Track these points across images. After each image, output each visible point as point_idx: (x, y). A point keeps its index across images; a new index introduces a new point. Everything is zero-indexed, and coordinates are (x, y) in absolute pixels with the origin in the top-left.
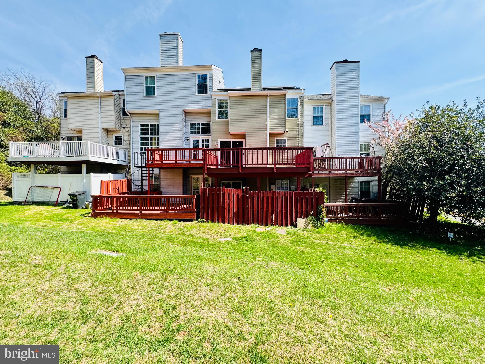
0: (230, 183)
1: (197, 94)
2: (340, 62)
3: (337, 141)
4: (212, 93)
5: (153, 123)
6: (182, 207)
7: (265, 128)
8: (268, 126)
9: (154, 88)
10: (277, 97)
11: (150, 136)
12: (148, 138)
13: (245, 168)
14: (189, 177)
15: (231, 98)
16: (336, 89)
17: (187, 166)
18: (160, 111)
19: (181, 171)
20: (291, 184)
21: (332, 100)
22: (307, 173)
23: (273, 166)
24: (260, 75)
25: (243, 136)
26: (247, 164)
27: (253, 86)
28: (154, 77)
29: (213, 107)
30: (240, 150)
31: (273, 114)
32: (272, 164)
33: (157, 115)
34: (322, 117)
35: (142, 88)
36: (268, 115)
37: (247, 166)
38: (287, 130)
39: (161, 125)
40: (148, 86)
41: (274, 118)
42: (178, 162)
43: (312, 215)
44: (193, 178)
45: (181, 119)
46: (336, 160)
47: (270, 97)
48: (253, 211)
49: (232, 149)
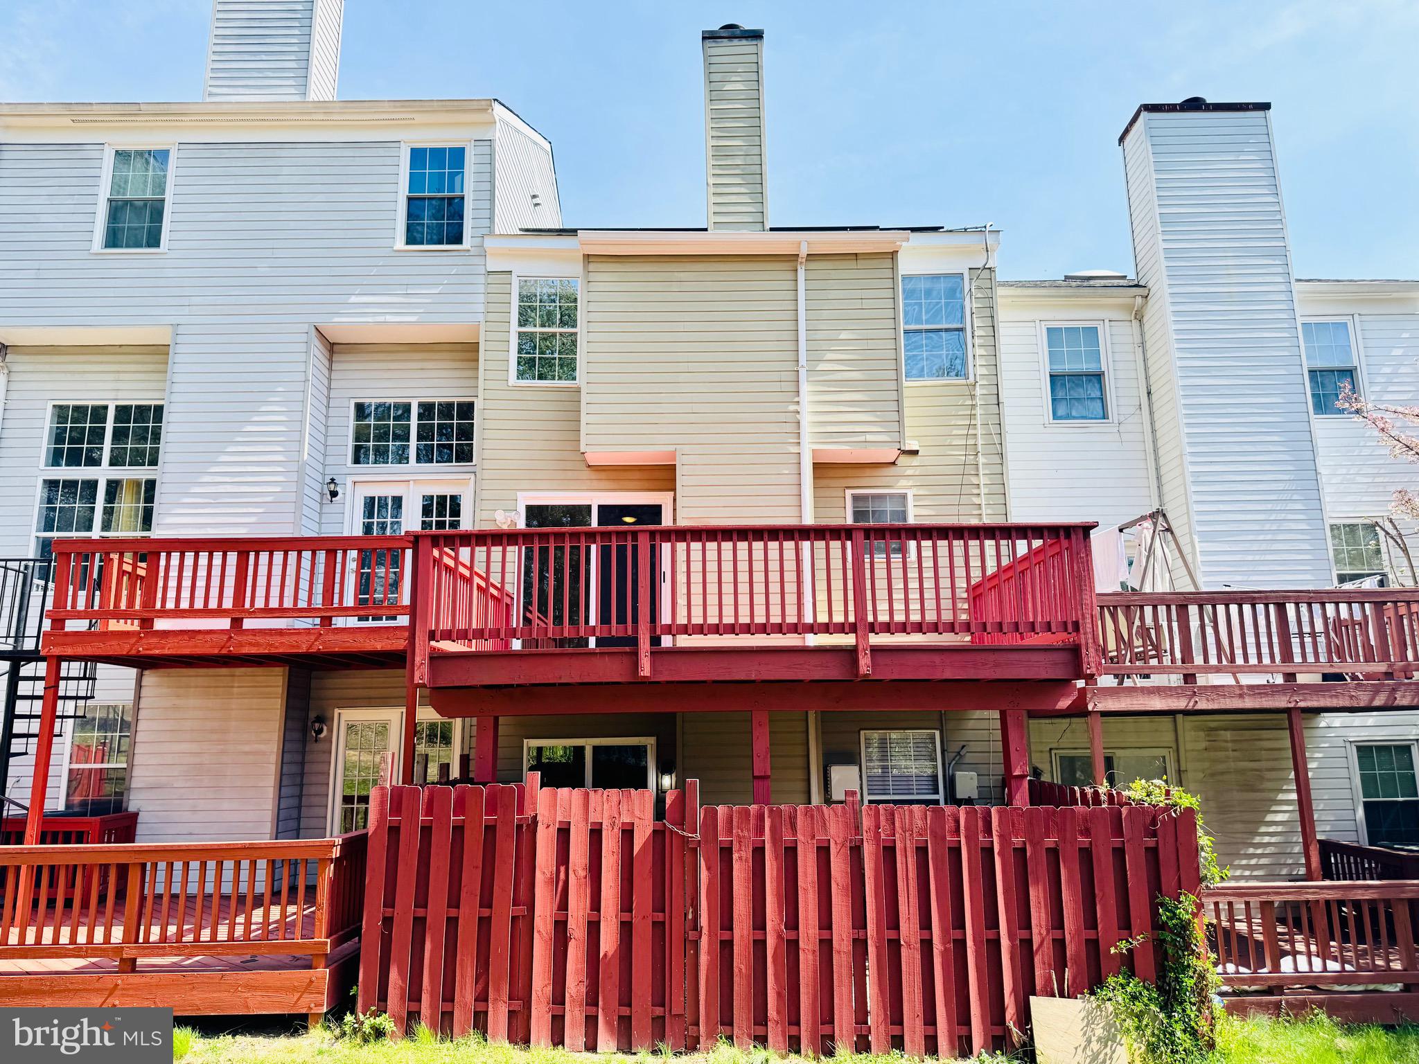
0: (579, 751)
1: (400, 243)
2: (1172, 108)
3: (1196, 507)
4: (489, 243)
5: (134, 399)
6: (248, 923)
7: (790, 428)
8: (806, 419)
9: (156, 211)
10: (852, 264)
11: (103, 473)
12: (92, 485)
13: (676, 652)
14: (323, 719)
15: (592, 267)
16: (1160, 237)
17: (303, 649)
18: (181, 330)
19: (275, 682)
20: (954, 759)
21: (1144, 292)
22: (1062, 684)
23: (848, 640)
24: (756, 151)
25: (664, 475)
26: (685, 630)
27: (718, 209)
28: (162, 156)
29: (491, 317)
30: (644, 544)
31: (829, 356)
32: (841, 628)
33: (159, 353)
34: (1098, 377)
35: (90, 209)
36: (803, 360)
37: (684, 641)
38: (911, 445)
39: (173, 408)
40: (126, 202)
41: (839, 376)
42: (248, 624)
43: (1129, 964)
44: (350, 727)
45: (301, 377)
46: (1221, 609)
47: (813, 265)
48: (727, 946)
49: (591, 536)
